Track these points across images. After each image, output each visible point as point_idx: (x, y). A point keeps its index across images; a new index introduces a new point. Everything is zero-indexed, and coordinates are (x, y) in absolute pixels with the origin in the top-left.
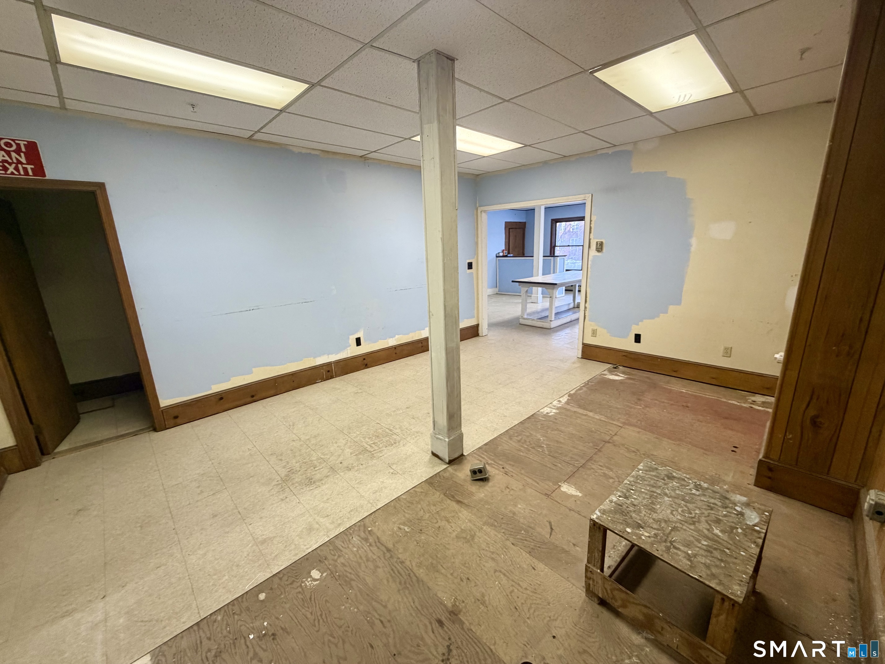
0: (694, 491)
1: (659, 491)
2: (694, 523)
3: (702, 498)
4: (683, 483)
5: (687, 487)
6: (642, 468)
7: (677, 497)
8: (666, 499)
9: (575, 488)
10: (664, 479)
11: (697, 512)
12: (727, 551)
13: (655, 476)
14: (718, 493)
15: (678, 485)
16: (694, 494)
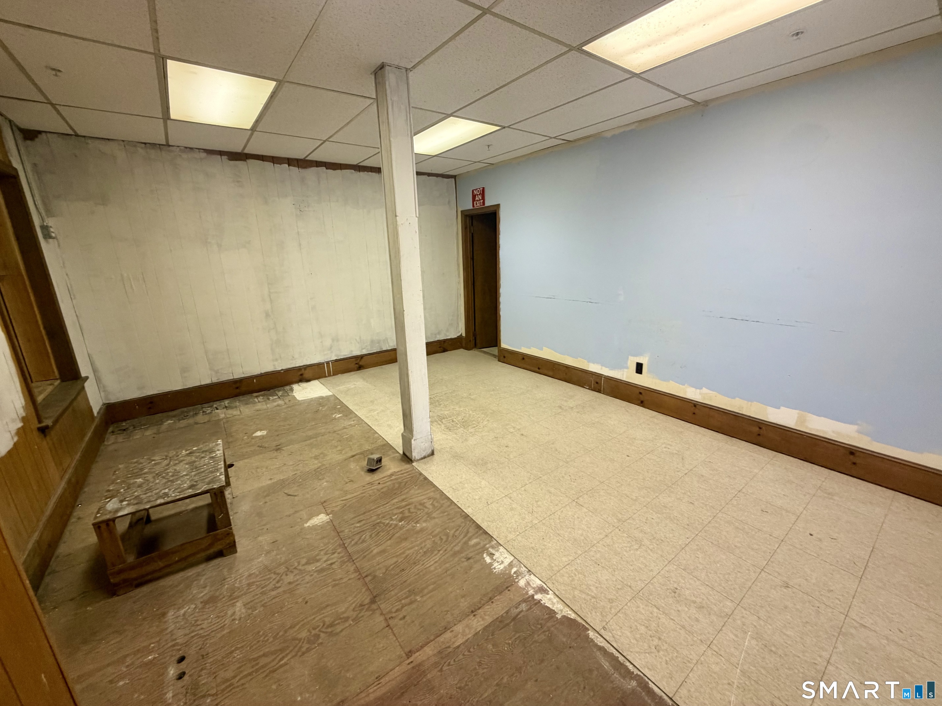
0: (167, 491)
1: (193, 473)
2: (157, 474)
3: (157, 491)
4: (179, 490)
5: (173, 489)
6: (221, 477)
7: (177, 479)
8: (184, 473)
9: (317, 524)
10: (196, 482)
11: (157, 481)
12: (130, 476)
13: (206, 479)
14: (146, 503)
15: (182, 486)
16: (165, 489)
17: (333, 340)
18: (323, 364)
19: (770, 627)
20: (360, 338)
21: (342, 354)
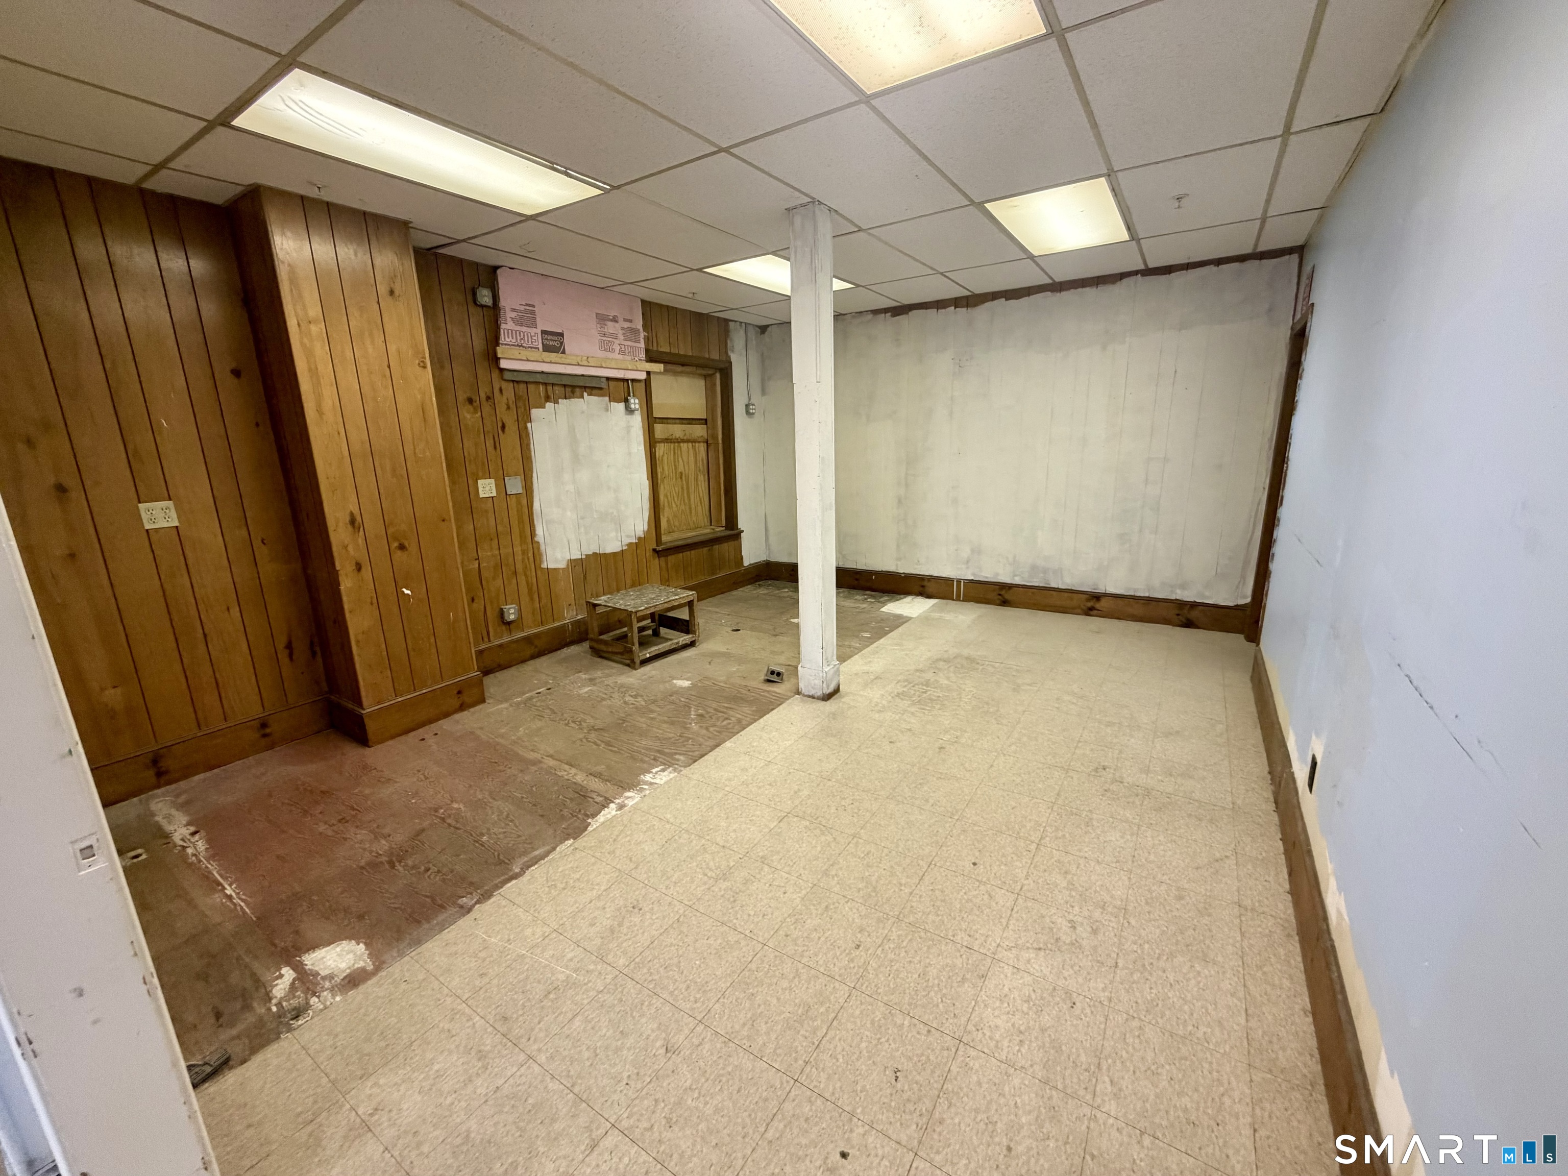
17: (973, 551)
18: (952, 580)
19: (586, 1002)
20: (1015, 557)
21: (983, 574)
